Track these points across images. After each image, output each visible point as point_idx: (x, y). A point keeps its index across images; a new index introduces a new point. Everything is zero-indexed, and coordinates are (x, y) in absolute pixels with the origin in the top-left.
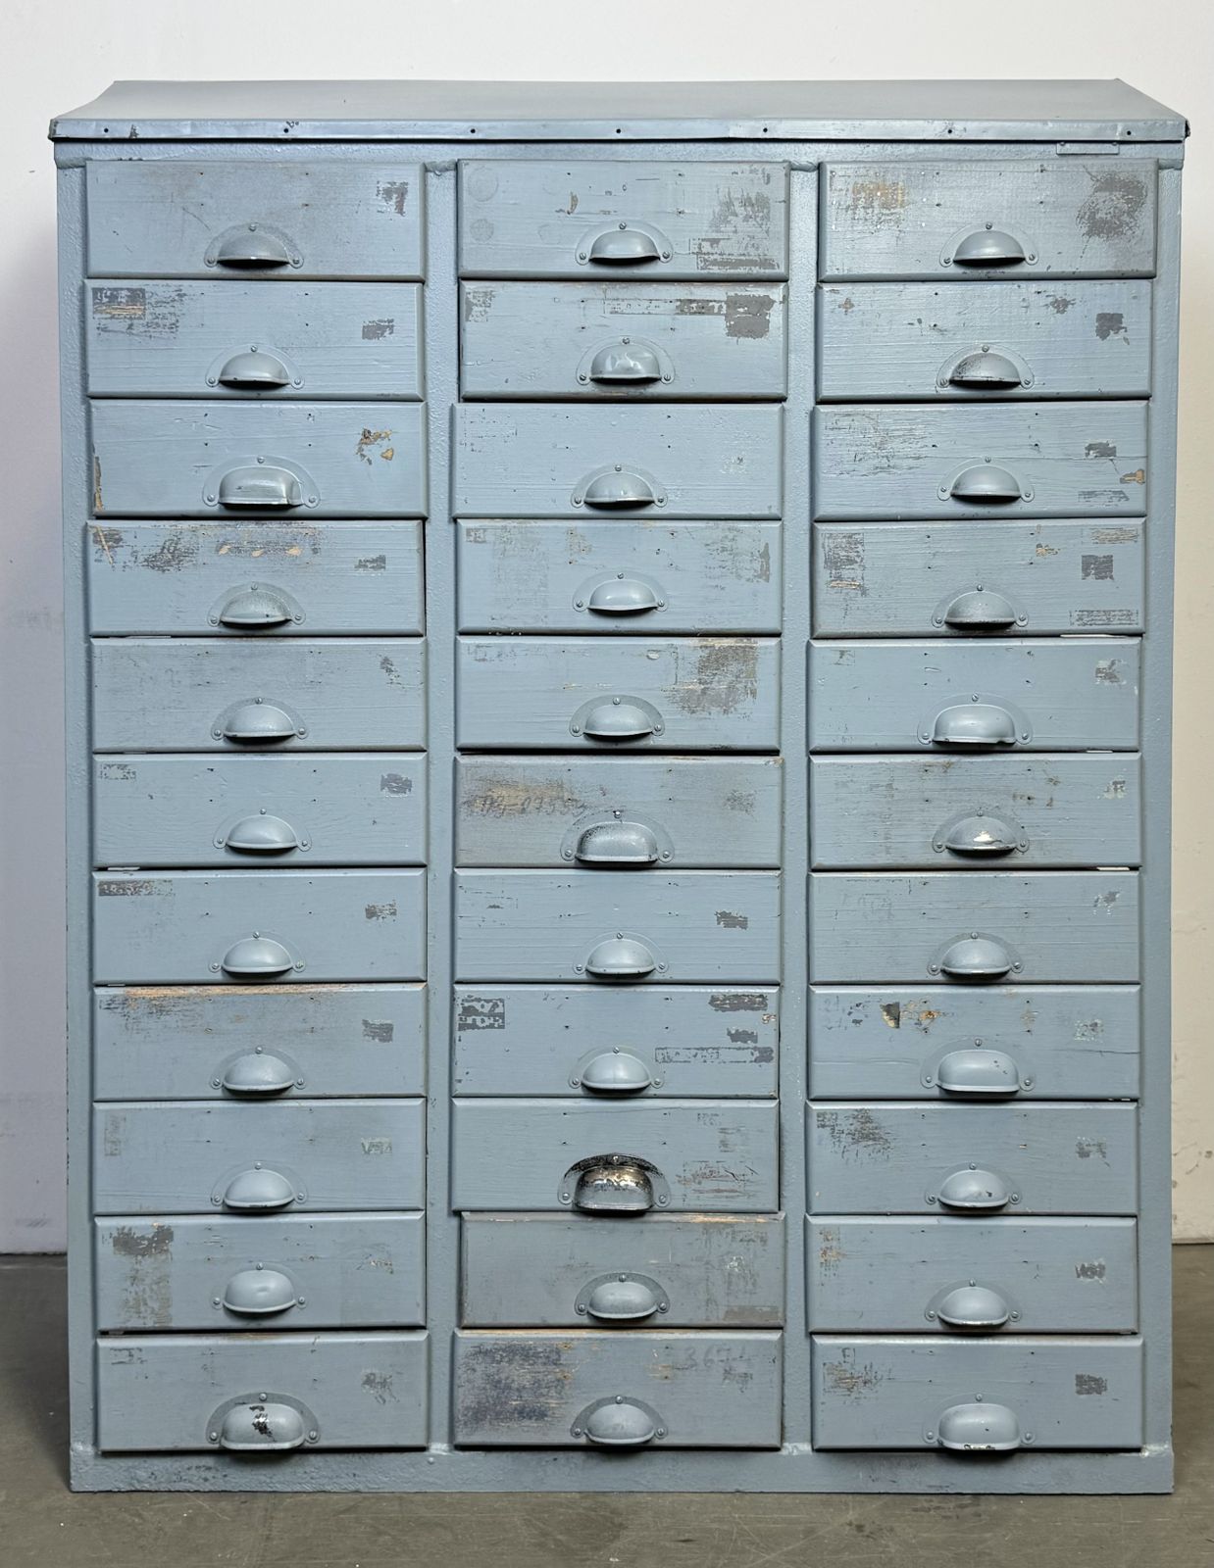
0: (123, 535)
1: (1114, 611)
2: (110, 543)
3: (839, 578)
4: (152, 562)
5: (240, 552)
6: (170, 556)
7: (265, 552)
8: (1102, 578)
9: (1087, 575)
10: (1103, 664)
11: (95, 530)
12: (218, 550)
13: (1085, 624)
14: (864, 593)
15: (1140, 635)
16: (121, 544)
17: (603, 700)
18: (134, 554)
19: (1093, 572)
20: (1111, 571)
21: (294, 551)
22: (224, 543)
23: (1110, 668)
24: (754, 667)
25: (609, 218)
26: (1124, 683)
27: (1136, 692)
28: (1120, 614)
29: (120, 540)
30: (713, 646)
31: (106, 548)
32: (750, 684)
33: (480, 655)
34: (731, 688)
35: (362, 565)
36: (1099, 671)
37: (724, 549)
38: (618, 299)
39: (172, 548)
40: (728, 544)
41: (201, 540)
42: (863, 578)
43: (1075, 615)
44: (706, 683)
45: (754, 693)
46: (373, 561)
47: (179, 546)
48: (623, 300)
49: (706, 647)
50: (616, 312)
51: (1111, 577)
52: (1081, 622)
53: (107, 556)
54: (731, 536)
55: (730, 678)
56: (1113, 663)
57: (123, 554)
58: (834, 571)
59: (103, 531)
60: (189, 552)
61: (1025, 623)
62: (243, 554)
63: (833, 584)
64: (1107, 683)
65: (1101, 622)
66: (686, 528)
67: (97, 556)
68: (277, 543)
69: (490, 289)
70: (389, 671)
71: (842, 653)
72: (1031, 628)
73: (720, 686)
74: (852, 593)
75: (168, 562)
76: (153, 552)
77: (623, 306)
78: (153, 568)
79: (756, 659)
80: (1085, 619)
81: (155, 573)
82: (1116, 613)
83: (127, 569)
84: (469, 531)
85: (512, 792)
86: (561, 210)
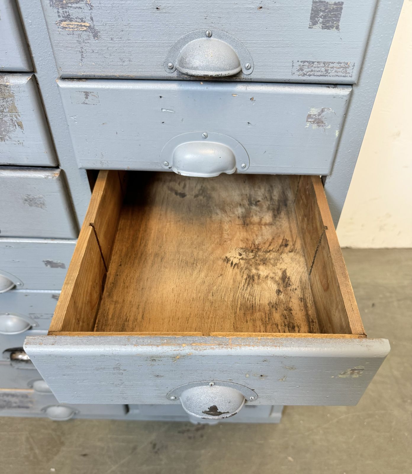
1: (332, 63)
3: (68, 18)
8: (328, 28)
9: (314, 23)
10: (314, 111)
13: (304, 75)
14: (96, 35)
15: (350, 85)
19: (321, 20)
20: (338, 21)
23: (319, 115)
24: (13, 104)
26: (329, 127)
27: (337, 134)
28: (338, 66)
32: (15, 119)
36: (309, 116)
42: (92, 19)
43: (297, 65)
45: (20, 125)
51: (337, 28)
52: (301, 72)
56: (323, 111)
58: (61, 10)
61: (250, 71)
63: (64, 24)
64: (315, 126)
65: (319, 73)
71: (87, 94)
72: (255, 76)
74: (84, 35)
79: (13, 96)
80: (306, 70)
82: (335, 65)
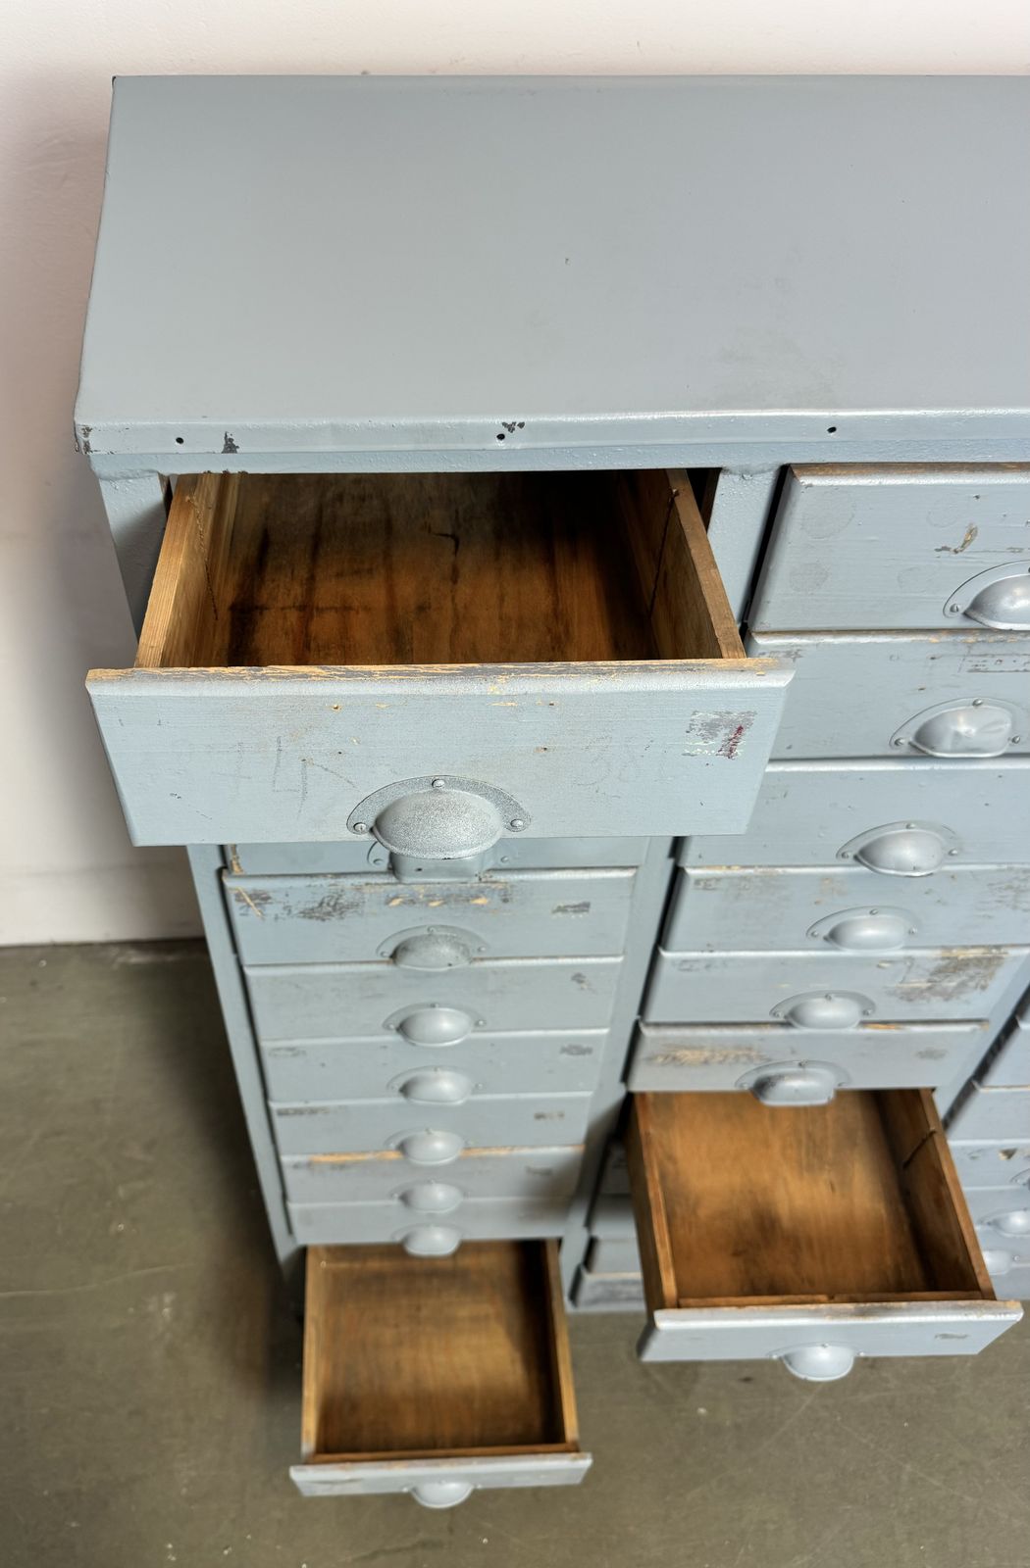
0: (271, 895)
2: (257, 901)
4: (308, 914)
5: (414, 903)
6: (330, 909)
7: (445, 903)
11: (236, 892)
12: (387, 903)
16: (270, 901)
17: (816, 994)
18: (288, 909)
21: (480, 901)
22: (397, 897)
24: (994, 971)
25: (1018, 556)
29: (269, 898)
30: (956, 958)
31: (252, 904)
32: (983, 982)
33: (686, 966)
34: (963, 984)
35: (562, 909)
37: (1010, 887)
38: (985, 655)
39: (332, 903)
40: (1016, 883)
41: (367, 896)
44: (935, 981)
46: (575, 906)
47: (341, 901)
48: (993, 656)
49: (948, 958)
50: (978, 671)
53: (254, 911)
54: (1022, 876)
55: (964, 978)
57: (271, 909)
59: (246, 892)
60: (353, 905)
62: (417, 905)
66: (971, 872)
67: (242, 912)
68: (460, 896)
69: (795, 649)
70: (581, 982)
73: (951, 984)
75: (329, 914)
76: (311, 906)
77: (990, 664)
78: (311, 918)
81: (314, 922)
83: (279, 920)
84: (698, 882)
85: (697, 1053)
86: (945, 548)
